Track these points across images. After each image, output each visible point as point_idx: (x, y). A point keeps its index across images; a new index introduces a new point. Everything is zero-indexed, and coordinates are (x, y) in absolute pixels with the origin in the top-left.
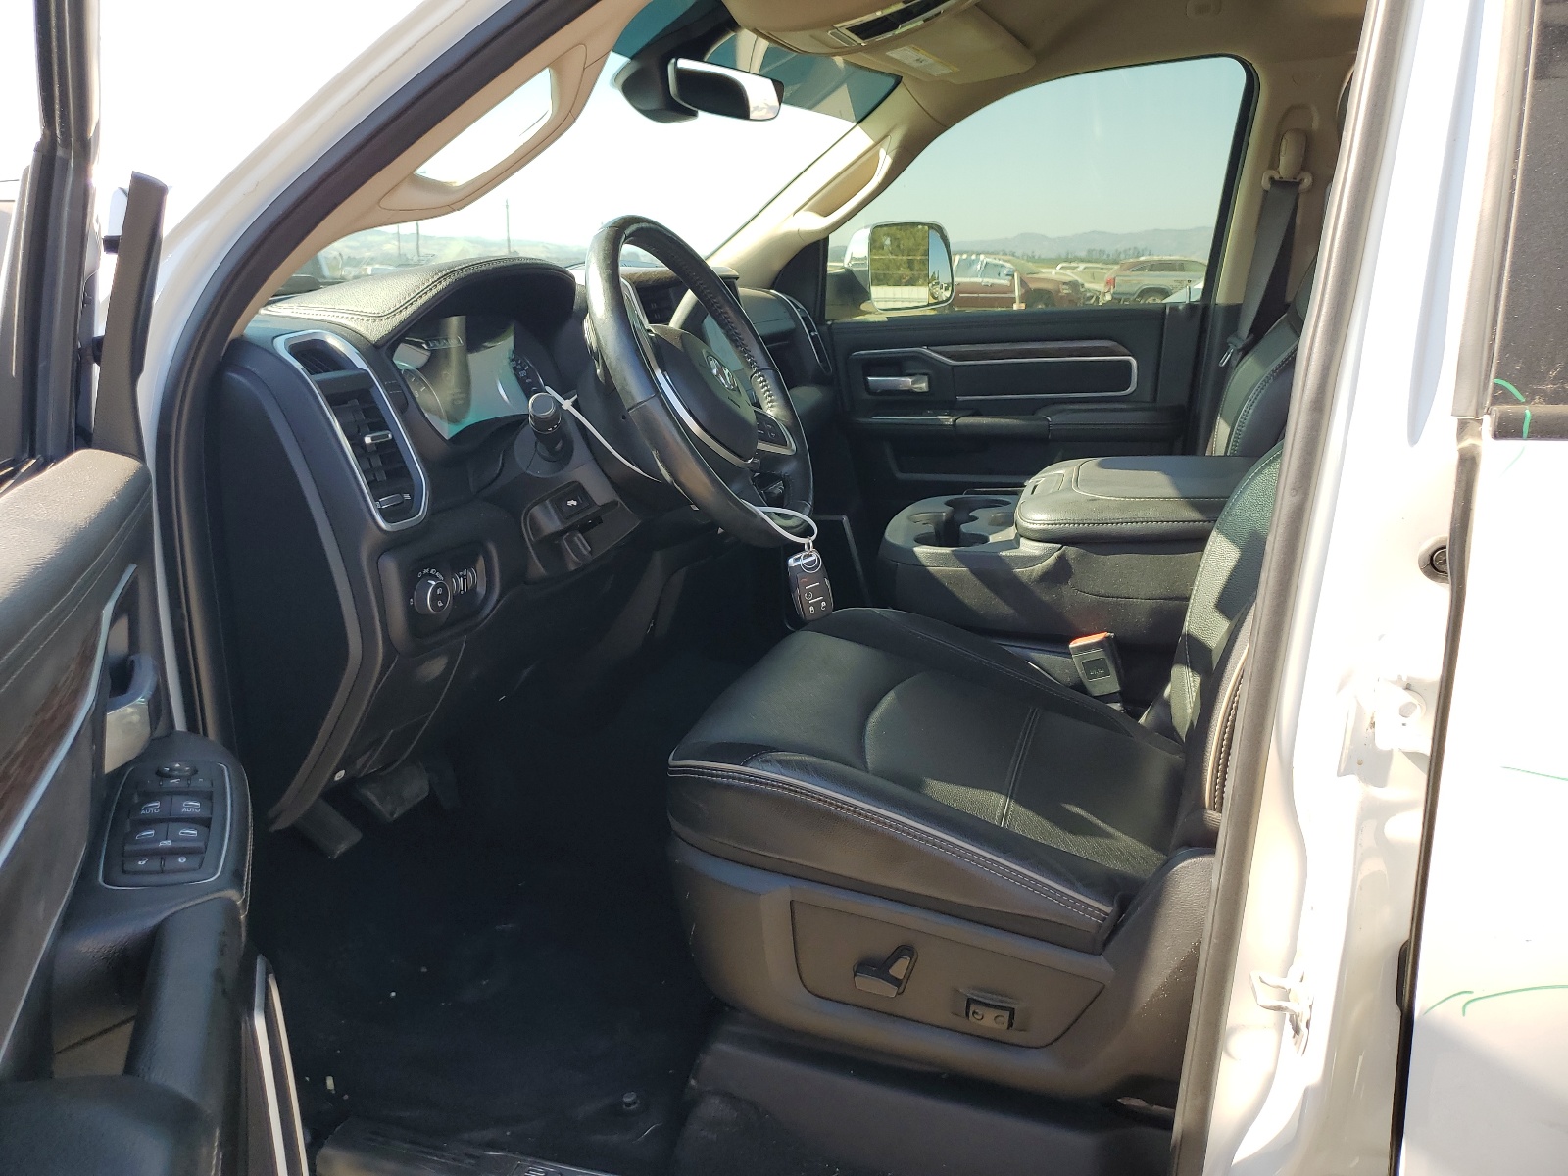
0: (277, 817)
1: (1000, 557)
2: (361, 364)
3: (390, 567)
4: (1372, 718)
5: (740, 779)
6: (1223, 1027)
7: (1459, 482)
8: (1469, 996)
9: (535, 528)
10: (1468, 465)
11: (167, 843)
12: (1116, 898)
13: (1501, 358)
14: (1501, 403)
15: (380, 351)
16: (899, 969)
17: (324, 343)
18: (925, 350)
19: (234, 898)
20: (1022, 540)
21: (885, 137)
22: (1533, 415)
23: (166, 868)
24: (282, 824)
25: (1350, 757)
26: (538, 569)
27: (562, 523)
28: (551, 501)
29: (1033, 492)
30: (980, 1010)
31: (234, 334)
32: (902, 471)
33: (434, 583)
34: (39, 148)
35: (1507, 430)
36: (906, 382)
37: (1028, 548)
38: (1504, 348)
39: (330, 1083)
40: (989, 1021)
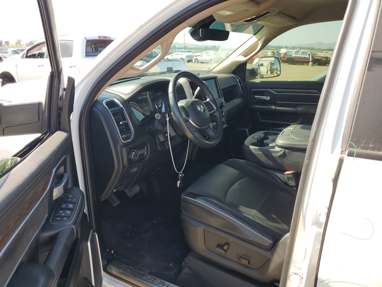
0: (101, 198)
1: (269, 150)
2: (121, 106)
3: (124, 150)
4: (320, 214)
5: (194, 202)
6: (288, 274)
7: (338, 165)
8: (329, 281)
9: (159, 139)
10: (341, 161)
11: (64, 214)
12: (274, 239)
13: (352, 137)
14: (351, 148)
15: (126, 102)
16: (225, 247)
17: (114, 101)
18: (269, 90)
19: (73, 227)
20: (276, 147)
21: (260, 39)
22: (356, 152)
23: (62, 220)
24: (102, 200)
25: (315, 221)
26: (159, 148)
27: (164, 139)
28: (162, 134)
29: (282, 134)
30: (242, 259)
31: (95, 99)
32: (262, 119)
33: (134, 153)
34: (51, 73)
35: (351, 154)
36: (264, 97)
37: (277, 149)
38: (353, 134)
39: (112, 252)
40: (244, 262)
